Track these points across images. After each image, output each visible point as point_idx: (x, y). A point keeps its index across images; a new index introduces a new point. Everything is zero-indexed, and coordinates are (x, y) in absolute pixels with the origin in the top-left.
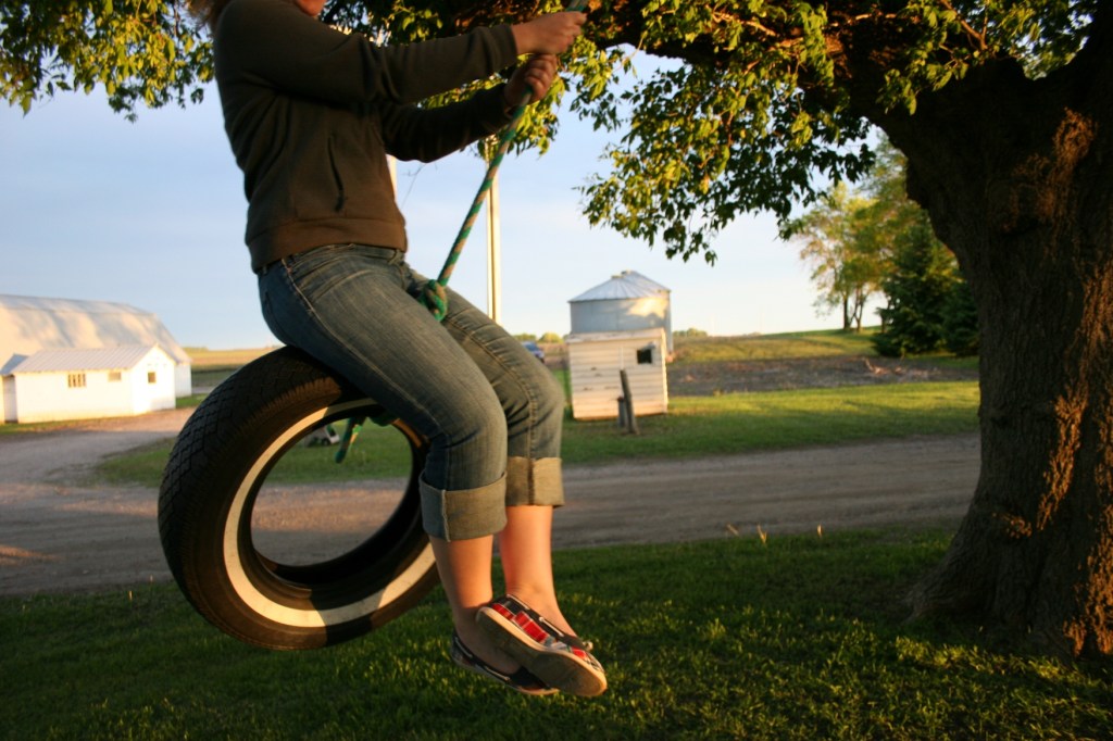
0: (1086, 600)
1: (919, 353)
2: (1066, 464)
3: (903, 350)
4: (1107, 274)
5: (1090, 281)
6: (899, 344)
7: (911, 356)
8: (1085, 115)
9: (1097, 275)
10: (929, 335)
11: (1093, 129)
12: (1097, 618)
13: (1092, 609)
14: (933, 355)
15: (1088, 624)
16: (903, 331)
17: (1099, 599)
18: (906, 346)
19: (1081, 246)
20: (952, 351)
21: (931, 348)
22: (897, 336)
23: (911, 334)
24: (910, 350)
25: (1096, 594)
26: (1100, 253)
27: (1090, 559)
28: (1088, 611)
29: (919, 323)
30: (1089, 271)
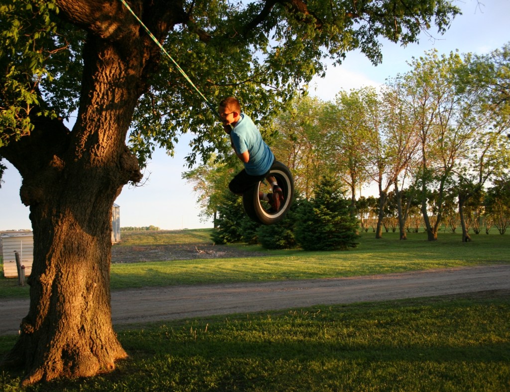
0: (47, 359)
1: (233, 242)
2: (47, 302)
3: (225, 241)
4: (65, 224)
5: (57, 227)
6: (223, 238)
7: (228, 244)
8: (61, 159)
9: (60, 224)
10: (238, 233)
11: (63, 164)
12: (49, 366)
13: (48, 363)
14: (240, 244)
15: (45, 369)
16: (225, 231)
17: (52, 359)
18: (227, 239)
19: (57, 212)
20: (246, 242)
21: (239, 240)
22: (222, 234)
23: (229, 232)
24: (229, 241)
25: (51, 357)
26: (61, 215)
27: (52, 342)
28: (46, 364)
29: (233, 227)
30: (57, 222)
